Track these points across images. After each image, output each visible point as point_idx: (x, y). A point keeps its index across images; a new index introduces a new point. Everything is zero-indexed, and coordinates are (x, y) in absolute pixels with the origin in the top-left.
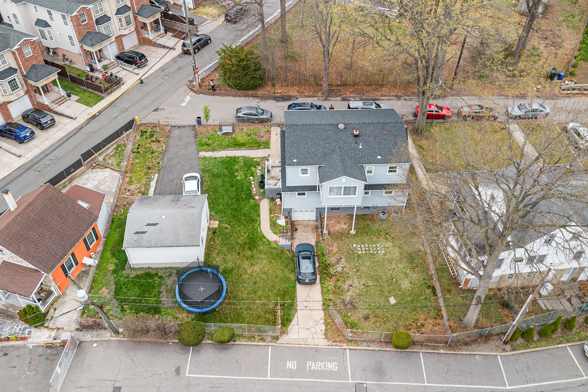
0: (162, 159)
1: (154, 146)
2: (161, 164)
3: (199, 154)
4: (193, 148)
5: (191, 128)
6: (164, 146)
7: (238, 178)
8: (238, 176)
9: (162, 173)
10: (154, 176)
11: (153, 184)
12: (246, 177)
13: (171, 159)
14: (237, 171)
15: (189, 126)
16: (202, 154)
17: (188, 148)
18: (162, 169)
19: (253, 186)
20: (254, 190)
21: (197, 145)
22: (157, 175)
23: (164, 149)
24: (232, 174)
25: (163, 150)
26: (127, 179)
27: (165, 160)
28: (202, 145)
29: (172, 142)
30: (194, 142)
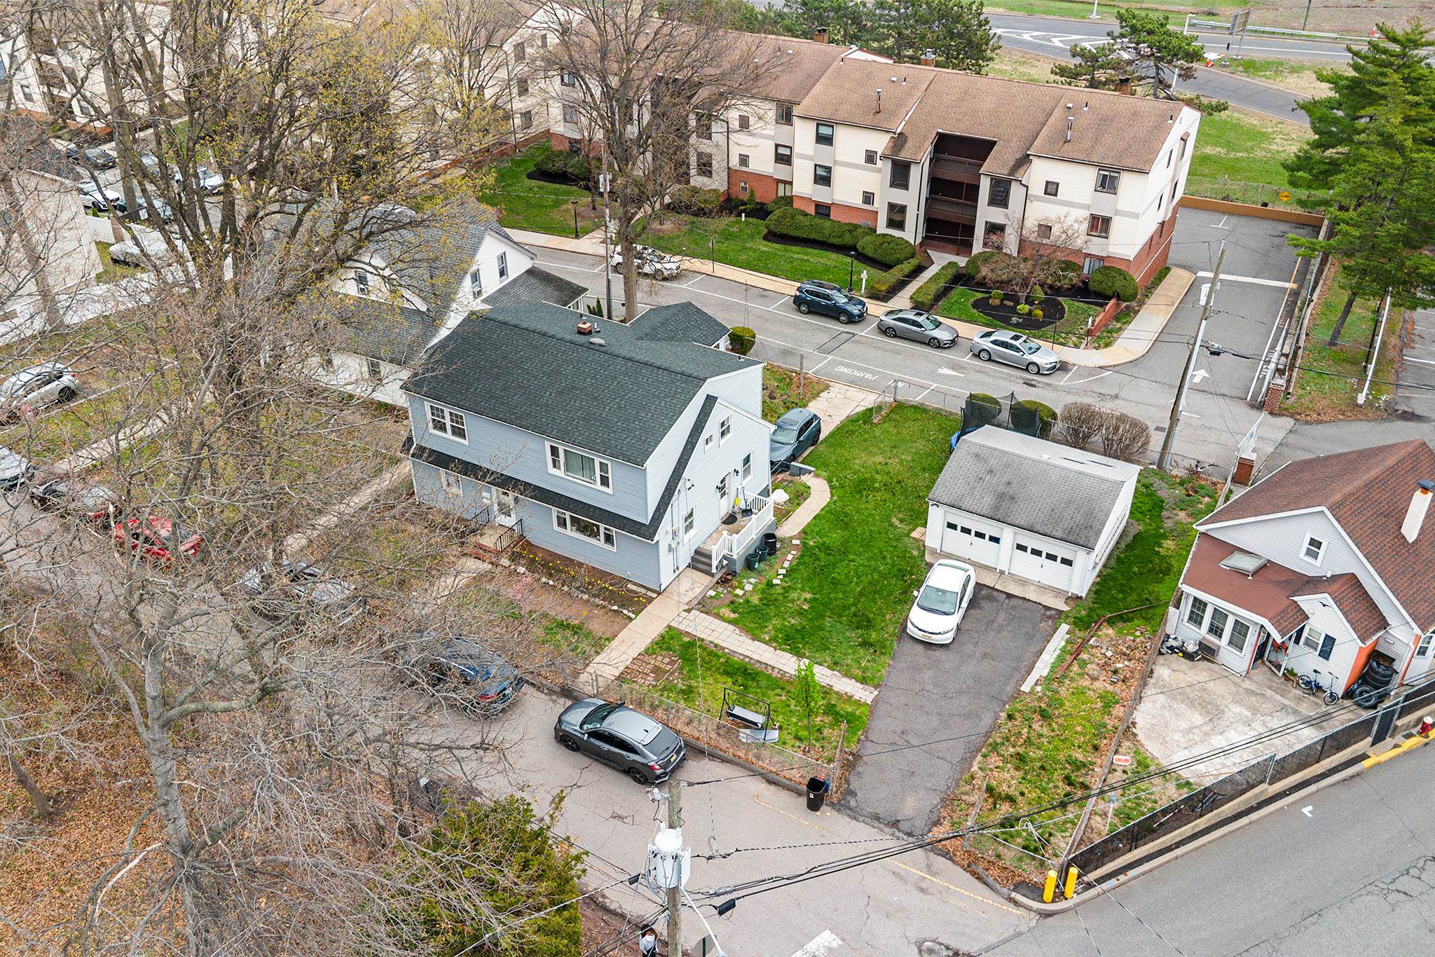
0: (995, 727)
1: (1008, 780)
2: (1004, 715)
3: (876, 701)
4: (882, 727)
5: (853, 803)
6: (975, 768)
7: (809, 596)
8: (805, 600)
9: (1009, 689)
10: (1033, 689)
11: (1043, 667)
12: (786, 590)
13: (968, 716)
14: (801, 613)
15: (854, 814)
16: (865, 694)
17: (898, 730)
18: (1004, 698)
19: (786, 564)
20: (790, 557)
21: (866, 732)
22: (1026, 688)
23: (979, 758)
24: (820, 608)
25: (985, 756)
26: (1118, 711)
27: (987, 721)
28: (851, 719)
29: (942, 775)
30: (869, 744)
